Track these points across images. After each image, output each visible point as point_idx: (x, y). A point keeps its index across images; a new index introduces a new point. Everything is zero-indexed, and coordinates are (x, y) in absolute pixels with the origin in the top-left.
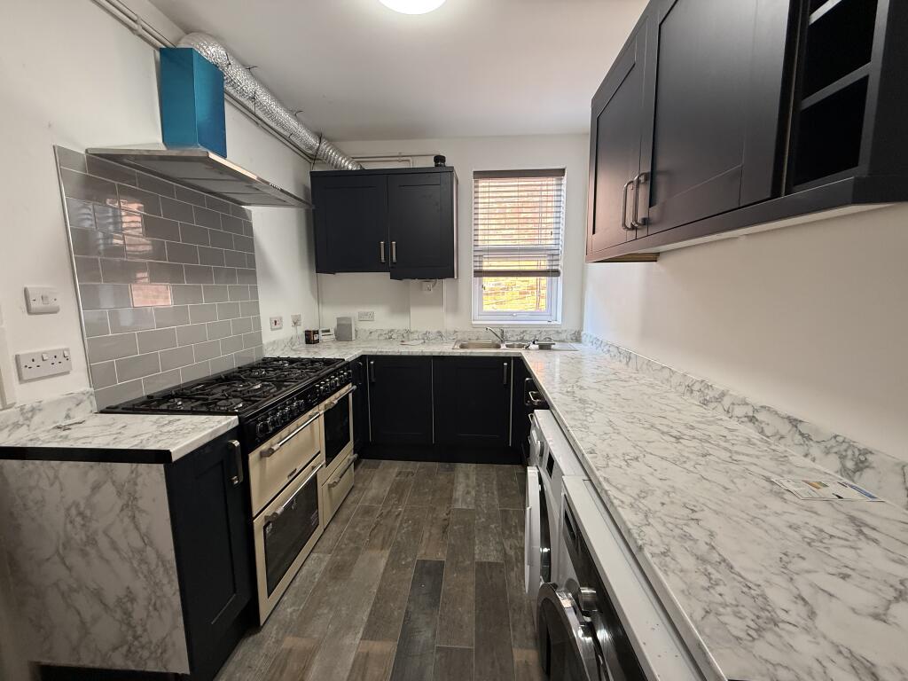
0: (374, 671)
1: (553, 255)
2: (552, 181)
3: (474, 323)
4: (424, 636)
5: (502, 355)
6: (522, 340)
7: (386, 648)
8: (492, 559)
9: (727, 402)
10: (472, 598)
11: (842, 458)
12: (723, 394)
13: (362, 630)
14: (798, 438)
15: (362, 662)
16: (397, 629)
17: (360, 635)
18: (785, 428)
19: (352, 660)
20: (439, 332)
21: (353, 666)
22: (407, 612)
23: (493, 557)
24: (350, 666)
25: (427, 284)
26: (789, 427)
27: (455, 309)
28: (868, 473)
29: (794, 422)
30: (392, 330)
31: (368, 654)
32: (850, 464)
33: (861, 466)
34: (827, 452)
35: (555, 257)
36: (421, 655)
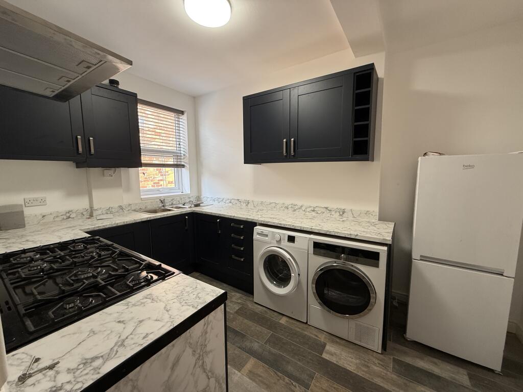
0: (260, 371)
4: (256, 346)
7: (251, 363)
8: (237, 308)
9: (303, 208)
10: (250, 322)
11: (339, 212)
12: (302, 206)
13: (234, 370)
14: (328, 211)
15: (252, 375)
16: (245, 355)
17: (236, 372)
18: (324, 210)
19: (248, 379)
20: (120, 206)
21: (251, 379)
22: (239, 348)
23: (237, 307)
24: (251, 381)
26: (325, 209)
28: (345, 214)
29: (326, 208)
31: (249, 371)
34: (336, 212)
36: (264, 350)
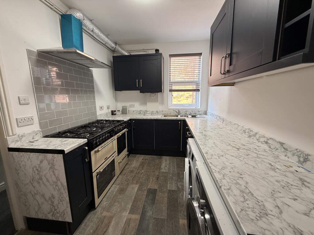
0: (132, 224)
1: (197, 84)
2: (197, 57)
3: (169, 108)
4: (149, 213)
5: (178, 119)
6: (186, 114)
7: (136, 217)
8: (173, 189)
9: (257, 136)
10: (166, 202)
11: (299, 157)
12: (256, 134)
13: (129, 210)
14: (283, 150)
15: (128, 222)
16: (140, 211)
17: (128, 212)
18: (278, 146)
19: (125, 220)
20: (157, 111)
21: (126, 222)
22: (144, 206)
24: (124, 223)
25: (153, 95)
27: (162, 103)
28: (308, 163)
29: (282, 144)
30: (141, 111)
31: (130, 219)
32: (302, 159)
33: (306, 160)
34: (293, 155)
35: (198, 85)
36: (148, 220)
